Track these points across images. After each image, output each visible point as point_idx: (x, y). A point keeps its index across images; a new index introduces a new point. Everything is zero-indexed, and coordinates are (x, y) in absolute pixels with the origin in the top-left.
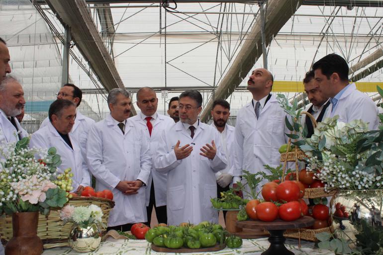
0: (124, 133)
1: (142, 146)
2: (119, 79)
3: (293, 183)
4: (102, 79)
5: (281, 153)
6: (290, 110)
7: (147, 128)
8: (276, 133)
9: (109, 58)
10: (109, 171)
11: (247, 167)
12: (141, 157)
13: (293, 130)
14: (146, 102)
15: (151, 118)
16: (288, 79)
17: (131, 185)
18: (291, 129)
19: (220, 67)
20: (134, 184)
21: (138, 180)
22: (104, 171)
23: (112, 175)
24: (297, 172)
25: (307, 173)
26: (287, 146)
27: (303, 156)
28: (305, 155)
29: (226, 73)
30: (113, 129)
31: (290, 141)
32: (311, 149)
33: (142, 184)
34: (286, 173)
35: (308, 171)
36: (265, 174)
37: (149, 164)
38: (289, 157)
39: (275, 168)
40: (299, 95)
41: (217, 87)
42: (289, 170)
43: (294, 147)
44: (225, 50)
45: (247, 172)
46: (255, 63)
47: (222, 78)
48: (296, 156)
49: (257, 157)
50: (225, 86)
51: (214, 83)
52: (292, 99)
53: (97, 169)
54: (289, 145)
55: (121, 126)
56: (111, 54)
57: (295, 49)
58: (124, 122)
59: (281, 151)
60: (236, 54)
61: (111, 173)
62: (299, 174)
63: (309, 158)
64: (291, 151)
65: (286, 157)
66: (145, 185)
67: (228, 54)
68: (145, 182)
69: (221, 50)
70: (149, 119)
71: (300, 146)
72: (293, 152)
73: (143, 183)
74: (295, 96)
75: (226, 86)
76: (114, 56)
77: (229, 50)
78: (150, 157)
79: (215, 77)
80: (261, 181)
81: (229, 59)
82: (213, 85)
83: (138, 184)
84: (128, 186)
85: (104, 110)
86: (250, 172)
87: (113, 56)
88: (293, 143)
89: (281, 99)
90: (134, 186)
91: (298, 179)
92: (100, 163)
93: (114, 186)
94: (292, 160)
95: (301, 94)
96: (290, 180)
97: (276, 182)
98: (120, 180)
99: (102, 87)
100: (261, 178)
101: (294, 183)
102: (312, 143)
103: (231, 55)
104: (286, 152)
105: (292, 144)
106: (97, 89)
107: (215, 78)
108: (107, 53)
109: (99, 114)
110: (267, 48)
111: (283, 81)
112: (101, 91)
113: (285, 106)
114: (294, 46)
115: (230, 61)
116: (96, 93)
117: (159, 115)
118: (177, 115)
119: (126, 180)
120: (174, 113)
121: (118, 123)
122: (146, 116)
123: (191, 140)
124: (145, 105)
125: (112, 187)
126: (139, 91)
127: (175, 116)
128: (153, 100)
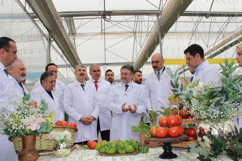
0: (84, 90)
1: (94, 97)
2: (79, 59)
3: (175, 117)
4: (69, 59)
5: (169, 100)
6: (173, 76)
7: (95, 87)
9: (73, 48)
10: (75, 111)
12: (94, 103)
13: (175, 87)
14: (95, 71)
15: (97, 81)
16: (174, 57)
17: (88, 119)
19: (136, 51)
20: (90, 119)
21: (92, 116)
22: (73, 112)
24: (178, 110)
25: (183, 111)
26: (172, 96)
28: (182, 101)
29: (139, 54)
30: (78, 88)
32: (185, 98)
35: (184, 110)
36: (161, 112)
37: (99, 108)
38: (174, 102)
40: (180, 66)
41: (134, 62)
43: (176, 97)
44: (138, 42)
46: (155, 49)
47: (137, 57)
48: (178, 101)
49: (160, 102)
51: (133, 60)
52: (177, 69)
53: (69, 111)
55: (82, 86)
56: (74, 45)
57: (178, 41)
58: (84, 84)
59: (169, 99)
60: (145, 44)
62: (179, 112)
63: (184, 103)
64: (174, 99)
65: (172, 102)
66: (96, 119)
67: (140, 44)
68: (96, 118)
69: (136, 42)
70: (96, 82)
71: (179, 96)
72: (176, 100)
73: (95, 118)
75: (139, 62)
76: (76, 46)
77: (141, 42)
78: (99, 104)
81: (141, 47)
82: (132, 62)
83: (92, 119)
84: (86, 120)
85: (71, 77)
88: (175, 94)
90: (89, 120)
91: (178, 114)
92: (70, 107)
93: (78, 120)
96: (174, 115)
97: (167, 116)
98: (81, 116)
99: (69, 64)
102: (186, 94)
103: (142, 44)
104: (172, 99)
107: (133, 58)
108: (72, 45)
109: (68, 79)
110: (162, 40)
111: (171, 58)
112: (68, 66)
113: (170, 74)
114: (177, 39)
115: (141, 48)
116: (66, 67)
117: (101, 80)
118: (110, 80)
119: (85, 116)
120: (109, 79)
121: (81, 84)
122: (94, 81)
123: (125, 93)
124: (94, 73)
125: (77, 120)
126: (92, 66)
127: (109, 80)
128: (99, 71)
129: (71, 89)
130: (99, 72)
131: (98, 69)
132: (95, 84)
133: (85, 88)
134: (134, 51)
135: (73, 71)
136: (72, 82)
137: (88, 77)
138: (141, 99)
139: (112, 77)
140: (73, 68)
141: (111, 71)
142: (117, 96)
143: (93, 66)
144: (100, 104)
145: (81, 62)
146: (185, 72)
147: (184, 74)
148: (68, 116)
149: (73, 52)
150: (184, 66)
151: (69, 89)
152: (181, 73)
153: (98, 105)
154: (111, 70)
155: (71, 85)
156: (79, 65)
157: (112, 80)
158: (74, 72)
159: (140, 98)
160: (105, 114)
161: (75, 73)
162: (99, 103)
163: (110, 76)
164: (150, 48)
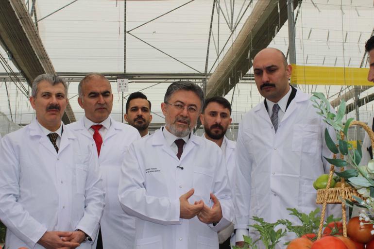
0: (57, 150)
1: (88, 172)
2: (45, 57)
3: (337, 240)
4: (17, 56)
5: (317, 188)
6: (332, 119)
7: (94, 143)
8: (309, 153)
9: (27, 21)
10: (28, 213)
11: (260, 211)
12: (86, 192)
13: (338, 152)
14: (95, 95)
15: (102, 126)
16: (329, 63)
17: (64, 238)
18: (334, 150)
19: (216, 42)
20: (70, 238)
21: (78, 230)
22: (20, 214)
23: (32, 221)
24: (344, 222)
25: (362, 224)
26: (327, 179)
27: (355, 195)
28: (358, 193)
29: (226, 51)
30: (40, 143)
31: (332, 169)
32: (368, 185)
33: (85, 238)
34: (325, 223)
35: (363, 221)
36: (290, 223)
37: (100, 204)
38: (331, 196)
39: (308, 214)
40: (347, 90)
41: (210, 75)
42: (330, 218)
43: (340, 181)
44: (225, 14)
45: (261, 220)
46: (274, 36)
47: (220, 60)
48: (343, 195)
49: (275, 195)
50: (223, 73)
51: (206, 68)
52: (336, 97)
53: (8, 211)
54: (331, 175)
55: (53, 138)
56: (32, 15)
57: (343, 13)
58: (58, 132)
59: (318, 185)
60: (243, 21)
61: (32, 218)
62: (347, 226)
63: (364, 199)
64: (333, 187)
65: (326, 196)
66: (90, 239)
67: (229, 21)
68: (90, 235)
69: (218, 13)
70: (97, 128)
71: (349, 179)
72: (338, 189)
73: (87, 235)
74: (341, 91)
75: (226, 73)
76: (38, 19)
77: (232, 14)
78: (101, 193)
79: (207, 57)
80: (283, 235)
81: (230, 29)
82: (203, 71)
83: (77, 238)
84: (60, 240)
85: (19, 110)
86: (265, 221)
87: (36, 18)
88: (336, 173)
89: (319, 101)
90: (70, 241)
91: (345, 233)
92: (13, 200)
93: (36, 240)
94: (336, 201)
95: (351, 88)
96: (331, 235)
97: (308, 238)
98: (45, 230)
99: (16, 70)
100: (283, 231)
101: (339, 241)
102: (370, 174)
103: (234, 22)
104: (325, 187)
105: (335, 175)
106: (8, 74)
107: (207, 60)
108: (26, 13)
109: (9, 117)
110: (295, 12)
111: (321, 65)
112: (13, 77)
113: (324, 112)
114: (341, 9)
115: (233, 32)
116: (5, 80)
117: (113, 122)
118: (140, 123)
119: (57, 229)
120: (135, 120)
121: (49, 132)
122: (92, 124)
123: (177, 162)
124: (93, 101)
125: (32, 242)
126: (85, 78)
127: (136, 124)
128: (107, 94)
129: (18, 148)
130: (108, 99)
131: (103, 89)
132: (92, 132)
133: (62, 144)
134: (212, 41)
135: (28, 93)
136: (24, 125)
137: (72, 114)
138: (222, 183)
139: (145, 115)
140: (26, 85)
141: (144, 97)
142: (155, 170)
143: (90, 78)
144: (104, 195)
145: (52, 67)
146: (360, 109)
147: (357, 113)
148: (6, 228)
149: (30, 35)
150: (358, 91)
151: (12, 146)
152: (349, 109)
153: (100, 196)
154: (144, 92)
155: (16, 136)
156: (46, 75)
157: (144, 123)
158: (31, 94)
159: (219, 180)
160: (121, 224)
161: (33, 99)
162: (102, 189)
163: (140, 112)
164: (259, 31)
